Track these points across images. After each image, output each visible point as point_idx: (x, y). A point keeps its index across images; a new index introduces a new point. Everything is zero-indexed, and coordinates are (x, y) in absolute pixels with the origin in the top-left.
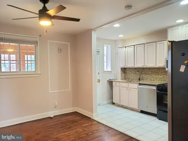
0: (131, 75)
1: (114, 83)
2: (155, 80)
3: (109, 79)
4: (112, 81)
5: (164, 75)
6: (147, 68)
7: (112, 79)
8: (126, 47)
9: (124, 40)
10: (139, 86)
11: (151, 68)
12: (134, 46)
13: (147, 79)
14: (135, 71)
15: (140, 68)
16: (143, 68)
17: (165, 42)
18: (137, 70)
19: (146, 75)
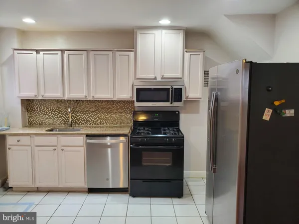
0: (49, 116)
2: (103, 124)
4: (5, 135)
8: (37, 51)
13: (87, 121)
14: (57, 107)
17: (132, 54)
18: (62, 105)
19: (85, 114)
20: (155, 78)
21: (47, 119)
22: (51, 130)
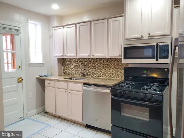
0: (74, 70)
1: (46, 83)
2: (104, 76)
3: (40, 76)
4: (44, 79)
5: (117, 69)
6: (94, 59)
7: (44, 76)
8: (63, 27)
9: (61, 18)
10: (84, 88)
11: (100, 59)
12: (76, 24)
13: (94, 74)
14: (78, 63)
15: (84, 59)
16: (89, 60)
17: (122, 19)
18: (80, 62)
19: (92, 69)
20: (142, 37)
21: (72, 71)
22: (71, 79)
